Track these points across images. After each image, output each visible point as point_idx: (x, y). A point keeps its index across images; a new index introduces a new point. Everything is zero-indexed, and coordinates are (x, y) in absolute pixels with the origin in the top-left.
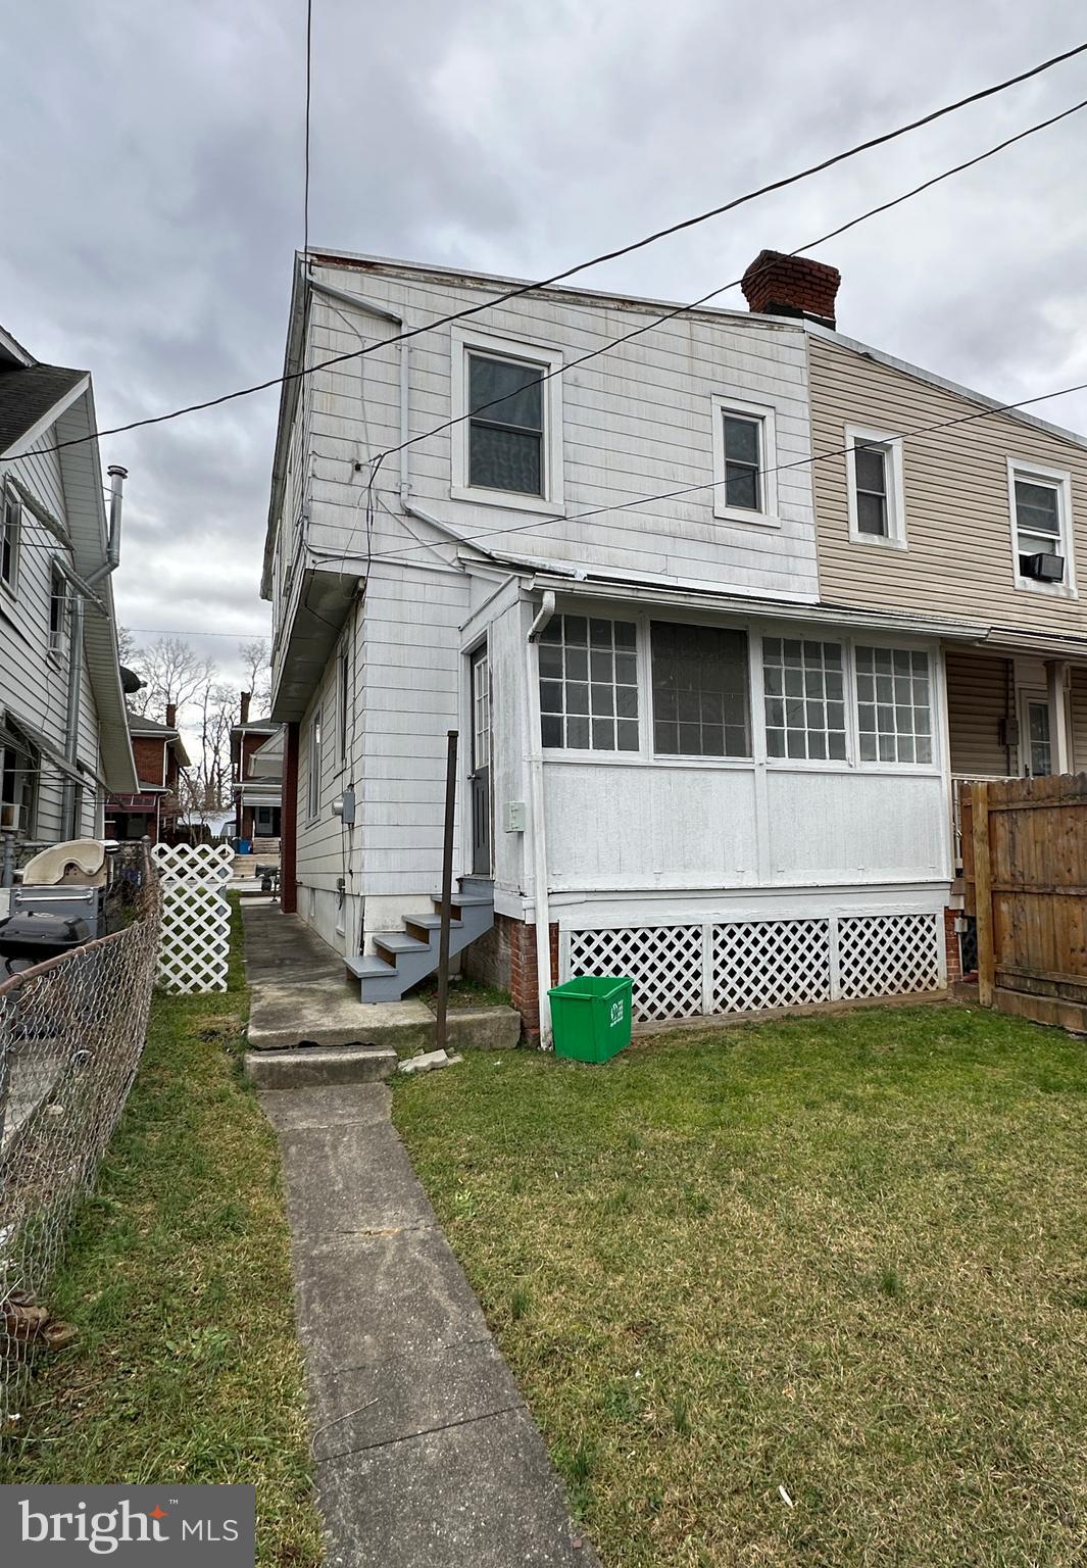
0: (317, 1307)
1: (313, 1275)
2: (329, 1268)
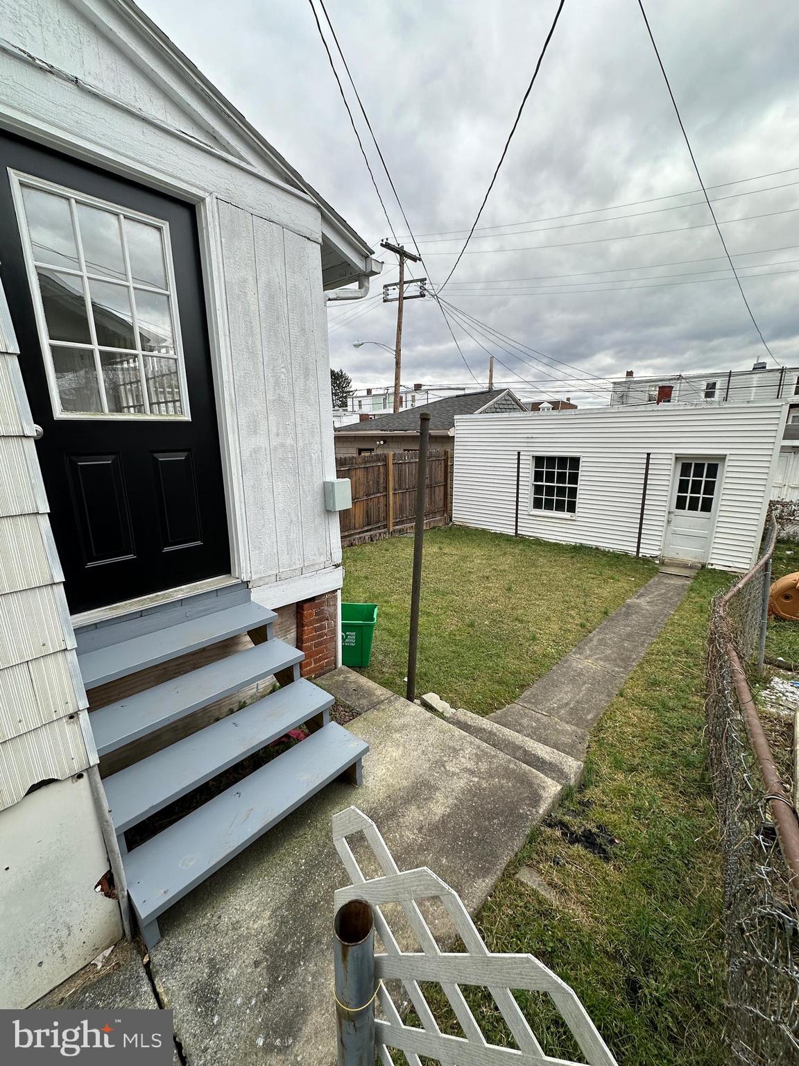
0: (634, 656)
1: (628, 664)
2: (620, 663)
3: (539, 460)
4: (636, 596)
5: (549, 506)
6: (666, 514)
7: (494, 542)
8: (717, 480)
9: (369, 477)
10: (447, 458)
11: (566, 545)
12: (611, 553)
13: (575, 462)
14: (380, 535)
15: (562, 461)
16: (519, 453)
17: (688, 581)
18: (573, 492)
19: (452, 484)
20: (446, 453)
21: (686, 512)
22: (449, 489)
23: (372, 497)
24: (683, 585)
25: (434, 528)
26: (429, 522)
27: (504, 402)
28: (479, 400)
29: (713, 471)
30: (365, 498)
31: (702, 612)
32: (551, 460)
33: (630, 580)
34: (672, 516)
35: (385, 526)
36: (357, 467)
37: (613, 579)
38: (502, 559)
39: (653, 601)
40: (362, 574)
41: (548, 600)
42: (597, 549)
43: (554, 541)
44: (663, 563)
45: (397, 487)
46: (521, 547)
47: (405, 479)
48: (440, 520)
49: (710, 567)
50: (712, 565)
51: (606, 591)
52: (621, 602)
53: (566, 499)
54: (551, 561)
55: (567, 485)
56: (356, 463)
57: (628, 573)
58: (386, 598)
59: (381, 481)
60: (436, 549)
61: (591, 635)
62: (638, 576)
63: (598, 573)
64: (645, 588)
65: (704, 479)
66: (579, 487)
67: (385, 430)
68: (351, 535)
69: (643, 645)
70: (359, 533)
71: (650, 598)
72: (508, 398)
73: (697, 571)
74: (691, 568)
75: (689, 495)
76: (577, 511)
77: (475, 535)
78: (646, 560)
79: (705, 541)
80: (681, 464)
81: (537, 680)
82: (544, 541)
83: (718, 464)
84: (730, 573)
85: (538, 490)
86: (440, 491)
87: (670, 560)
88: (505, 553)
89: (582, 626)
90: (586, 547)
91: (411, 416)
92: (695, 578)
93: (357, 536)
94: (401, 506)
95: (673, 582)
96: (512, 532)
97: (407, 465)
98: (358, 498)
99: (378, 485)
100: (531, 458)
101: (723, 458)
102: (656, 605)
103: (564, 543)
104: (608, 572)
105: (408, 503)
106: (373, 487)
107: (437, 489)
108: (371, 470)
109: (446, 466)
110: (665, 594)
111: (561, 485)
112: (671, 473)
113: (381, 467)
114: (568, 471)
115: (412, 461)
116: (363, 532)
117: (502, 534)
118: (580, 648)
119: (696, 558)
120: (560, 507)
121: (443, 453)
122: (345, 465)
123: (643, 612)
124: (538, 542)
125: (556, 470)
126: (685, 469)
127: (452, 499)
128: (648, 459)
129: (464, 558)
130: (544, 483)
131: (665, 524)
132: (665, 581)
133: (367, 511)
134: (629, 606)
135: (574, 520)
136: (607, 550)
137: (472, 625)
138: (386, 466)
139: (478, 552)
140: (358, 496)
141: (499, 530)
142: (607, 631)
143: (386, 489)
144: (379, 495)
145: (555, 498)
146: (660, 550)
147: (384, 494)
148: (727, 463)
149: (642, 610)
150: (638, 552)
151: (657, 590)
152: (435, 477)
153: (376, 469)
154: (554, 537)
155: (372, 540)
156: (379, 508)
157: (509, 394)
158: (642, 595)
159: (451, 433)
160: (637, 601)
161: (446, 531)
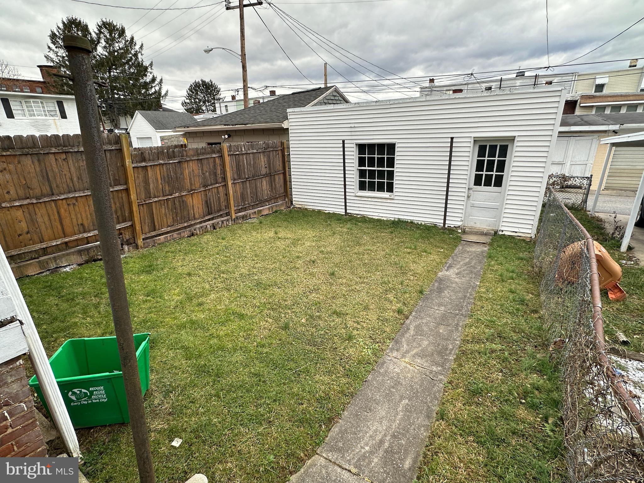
0: (450, 347)
1: (446, 359)
2: (438, 358)
3: (362, 148)
4: (446, 268)
5: (372, 187)
6: (466, 190)
7: (326, 222)
8: (507, 159)
9: (205, 168)
10: (284, 148)
11: (387, 221)
12: (423, 225)
13: (391, 148)
14: (223, 222)
15: (381, 147)
16: (343, 141)
17: (486, 247)
18: (391, 175)
19: (290, 172)
20: (282, 144)
21: (482, 188)
22: (288, 177)
23: (209, 187)
24: (482, 252)
25: (276, 212)
26: (272, 207)
27: (332, 98)
28: (311, 96)
29: (504, 151)
30: (202, 189)
31: (503, 281)
32: (371, 147)
33: (440, 252)
34: (471, 192)
35: (228, 214)
36: (188, 159)
37: (426, 252)
38: (331, 239)
39: (460, 272)
40: (186, 270)
41: (368, 284)
42: (412, 222)
43: (377, 218)
44: (464, 232)
45: (236, 177)
46: (349, 225)
47: (244, 169)
48: (282, 204)
49: (501, 233)
50: (502, 231)
51: (419, 266)
52: (434, 276)
53: (386, 181)
54: (373, 238)
55: (386, 169)
56: (187, 156)
57: (438, 245)
58: (201, 300)
59: (219, 172)
60: (272, 234)
61: (408, 322)
62: (446, 247)
63: (413, 247)
64: (453, 258)
65: (496, 159)
66: (395, 170)
67: (227, 125)
68: (191, 225)
69: (457, 329)
70: (201, 222)
71: (458, 269)
72: (335, 94)
73: (491, 237)
74: (486, 234)
75: (484, 173)
76: (394, 191)
77: (311, 216)
78: (452, 230)
79: (498, 211)
80: (478, 147)
81: (348, 403)
82: (369, 218)
83: (507, 146)
84: (516, 237)
85: (362, 174)
86: (279, 178)
87: (470, 229)
88: (334, 233)
89: (400, 312)
90: (403, 221)
91: (252, 112)
92: (491, 244)
93: (198, 226)
94: (242, 195)
95: (474, 250)
96: (342, 212)
97: (245, 156)
98: (194, 190)
99: (216, 176)
100: (354, 146)
101: (512, 139)
102: (463, 276)
103: (385, 219)
104: (421, 245)
105: (249, 191)
106: (210, 178)
107: (277, 177)
108: (205, 162)
109: (283, 156)
110: (469, 263)
111: (381, 169)
112: (470, 154)
113: (217, 159)
114: (385, 156)
115: (249, 152)
116: (205, 221)
117: (334, 214)
118: (397, 342)
119: (489, 226)
120: (381, 188)
121: (279, 144)
122: (175, 157)
123: (454, 285)
124: (365, 220)
125: (376, 156)
126: (482, 151)
127: (291, 185)
128: (452, 142)
129: (295, 242)
130: (367, 168)
131: (465, 199)
132: (468, 250)
133: (206, 202)
134: (440, 281)
135: (393, 199)
136: (420, 223)
137: (286, 327)
138: (222, 157)
139: (311, 233)
140: (193, 188)
141: (331, 210)
142: (422, 315)
143: (224, 179)
144: (217, 185)
145: (376, 180)
146: (462, 221)
147: (223, 184)
148: (516, 144)
149: (452, 283)
150: (444, 223)
151: (462, 260)
152: (273, 164)
153: (212, 160)
154: (377, 214)
155: (214, 228)
156: (219, 198)
157: (336, 90)
158: (450, 267)
159: (285, 125)
160: (447, 273)
161: (286, 215)
